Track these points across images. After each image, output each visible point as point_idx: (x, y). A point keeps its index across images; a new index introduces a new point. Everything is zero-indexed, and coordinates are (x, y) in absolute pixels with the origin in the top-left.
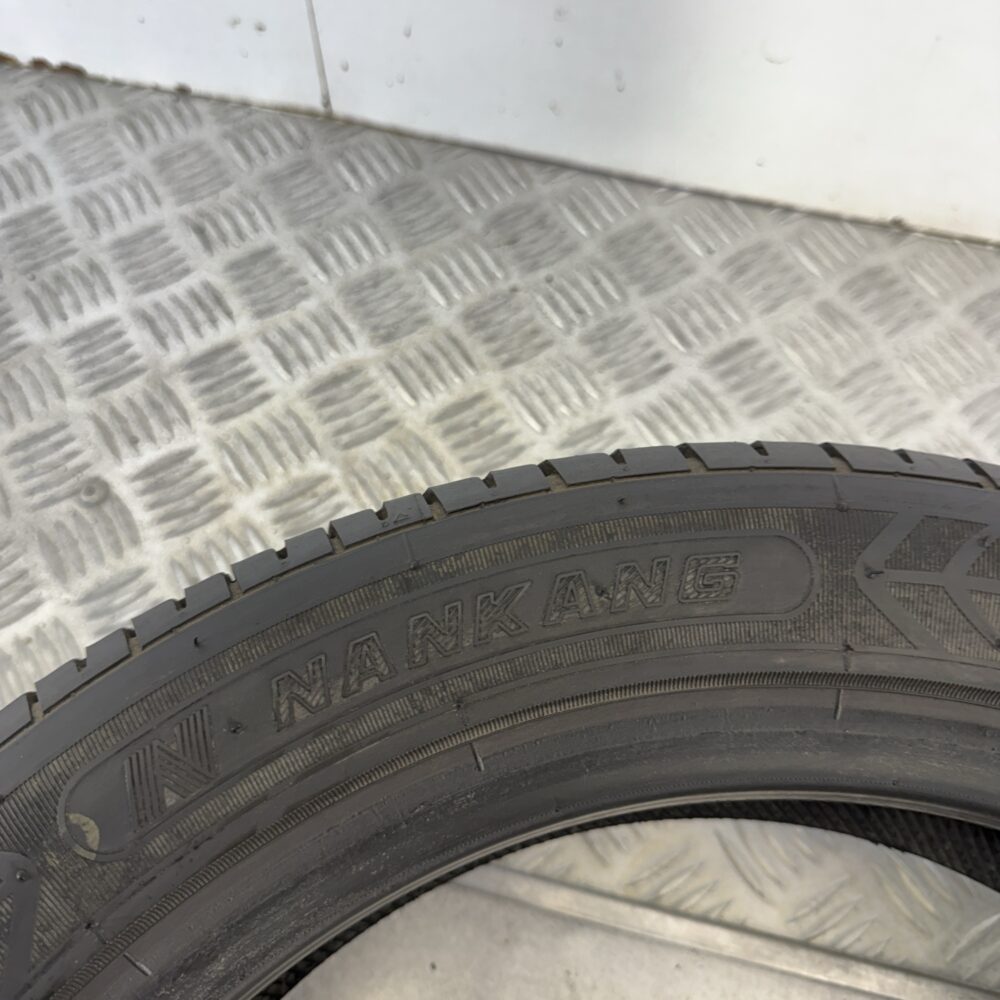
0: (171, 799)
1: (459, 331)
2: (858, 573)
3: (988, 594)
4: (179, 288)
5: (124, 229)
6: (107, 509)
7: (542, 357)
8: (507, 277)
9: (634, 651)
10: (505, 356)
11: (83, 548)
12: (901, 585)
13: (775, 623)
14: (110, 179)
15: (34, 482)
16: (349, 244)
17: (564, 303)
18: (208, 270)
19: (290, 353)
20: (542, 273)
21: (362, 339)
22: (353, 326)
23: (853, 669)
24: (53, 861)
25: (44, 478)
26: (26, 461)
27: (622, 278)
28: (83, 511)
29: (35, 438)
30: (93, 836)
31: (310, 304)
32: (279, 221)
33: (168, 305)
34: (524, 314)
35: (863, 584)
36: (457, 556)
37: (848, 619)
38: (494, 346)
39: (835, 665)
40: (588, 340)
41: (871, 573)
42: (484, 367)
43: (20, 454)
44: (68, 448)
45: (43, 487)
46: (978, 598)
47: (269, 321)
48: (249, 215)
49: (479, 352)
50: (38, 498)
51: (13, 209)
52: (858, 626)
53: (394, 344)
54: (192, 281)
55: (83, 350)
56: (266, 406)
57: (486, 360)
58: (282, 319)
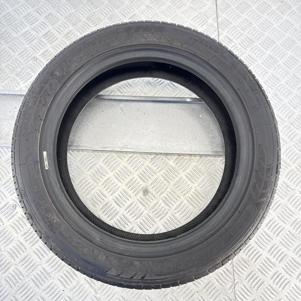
0: (65, 69)
1: (86, 21)
2: (130, 34)
3: (144, 34)
4: (37, 23)
5: (24, 14)
6: (37, 61)
7: (101, 23)
8: (93, 10)
9: (109, 47)
10: (95, 24)
11: (36, 67)
12: (135, 34)
13: (123, 41)
14: (18, 5)
15: (24, 59)
16: (64, 9)
17: (103, 13)
18: (41, 19)
19: (59, 30)
20: (99, 9)
21: (70, 26)
22: (68, 24)
23: (132, 44)
24: (55, 77)
25: (25, 58)
26: (22, 56)
27: (112, 7)
28: (33, 62)
29: (22, 52)
30: (58, 74)
31: (60, 22)
32: (51, 8)
33: (36, 26)
34: (97, 16)
35: (131, 35)
36: (88, 40)
37: (130, 39)
38: (93, 23)
39: (130, 44)
40: (108, 19)
41: (132, 34)
42: (92, 27)
43: (20, 55)
44: (28, 53)
45: (26, 60)
46: (143, 34)
47: (54, 26)
48: (46, 7)
49: (91, 24)
50: (26, 61)
51: (3, 14)
52: (131, 40)
53: (76, 25)
54: (39, 21)
55: (25, 36)
56: (58, 40)
57: (92, 25)
58: (56, 25)
